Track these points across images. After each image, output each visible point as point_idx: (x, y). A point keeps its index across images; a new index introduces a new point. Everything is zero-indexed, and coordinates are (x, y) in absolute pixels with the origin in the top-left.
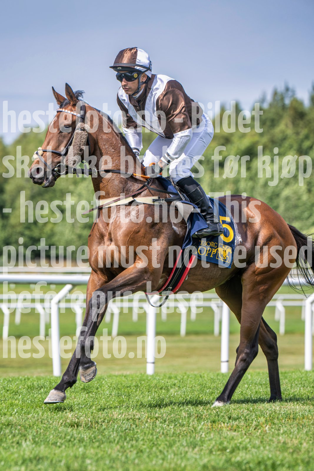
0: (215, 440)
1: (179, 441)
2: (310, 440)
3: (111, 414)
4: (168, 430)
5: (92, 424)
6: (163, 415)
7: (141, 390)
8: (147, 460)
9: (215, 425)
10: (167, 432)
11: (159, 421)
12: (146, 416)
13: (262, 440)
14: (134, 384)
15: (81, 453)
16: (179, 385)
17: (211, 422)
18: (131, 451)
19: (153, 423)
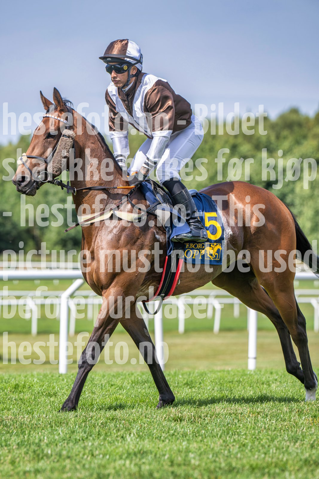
0: (316, 435)
1: (280, 436)
3: (213, 409)
5: (195, 418)
6: (265, 410)
7: (243, 385)
8: (250, 454)
9: (316, 420)
10: (269, 426)
11: (260, 415)
12: (248, 411)
14: (236, 379)
15: (184, 447)
16: (280, 380)
17: (312, 417)
18: (233, 445)
19: (255, 417)
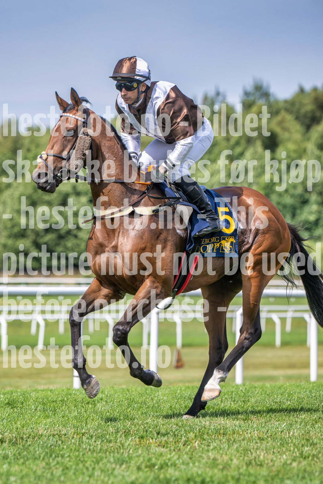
0: (143, 457)
1: (106, 457)
2: (241, 456)
3: (36, 429)
4: (95, 446)
5: (17, 440)
6: (89, 431)
7: (67, 404)
8: (73, 477)
9: (143, 441)
10: (93, 448)
11: (85, 436)
12: (72, 432)
13: (191, 456)
14: (60, 399)
15: (5, 470)
16: (106, 400)
17: (139, 438)
18: (56, 468)
19: (79, 438)
